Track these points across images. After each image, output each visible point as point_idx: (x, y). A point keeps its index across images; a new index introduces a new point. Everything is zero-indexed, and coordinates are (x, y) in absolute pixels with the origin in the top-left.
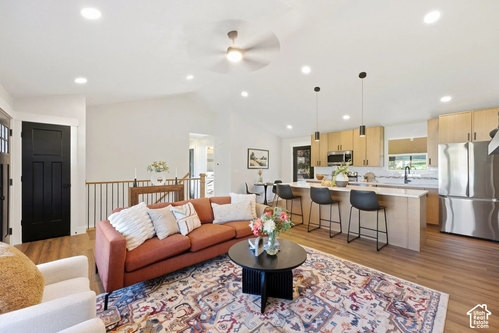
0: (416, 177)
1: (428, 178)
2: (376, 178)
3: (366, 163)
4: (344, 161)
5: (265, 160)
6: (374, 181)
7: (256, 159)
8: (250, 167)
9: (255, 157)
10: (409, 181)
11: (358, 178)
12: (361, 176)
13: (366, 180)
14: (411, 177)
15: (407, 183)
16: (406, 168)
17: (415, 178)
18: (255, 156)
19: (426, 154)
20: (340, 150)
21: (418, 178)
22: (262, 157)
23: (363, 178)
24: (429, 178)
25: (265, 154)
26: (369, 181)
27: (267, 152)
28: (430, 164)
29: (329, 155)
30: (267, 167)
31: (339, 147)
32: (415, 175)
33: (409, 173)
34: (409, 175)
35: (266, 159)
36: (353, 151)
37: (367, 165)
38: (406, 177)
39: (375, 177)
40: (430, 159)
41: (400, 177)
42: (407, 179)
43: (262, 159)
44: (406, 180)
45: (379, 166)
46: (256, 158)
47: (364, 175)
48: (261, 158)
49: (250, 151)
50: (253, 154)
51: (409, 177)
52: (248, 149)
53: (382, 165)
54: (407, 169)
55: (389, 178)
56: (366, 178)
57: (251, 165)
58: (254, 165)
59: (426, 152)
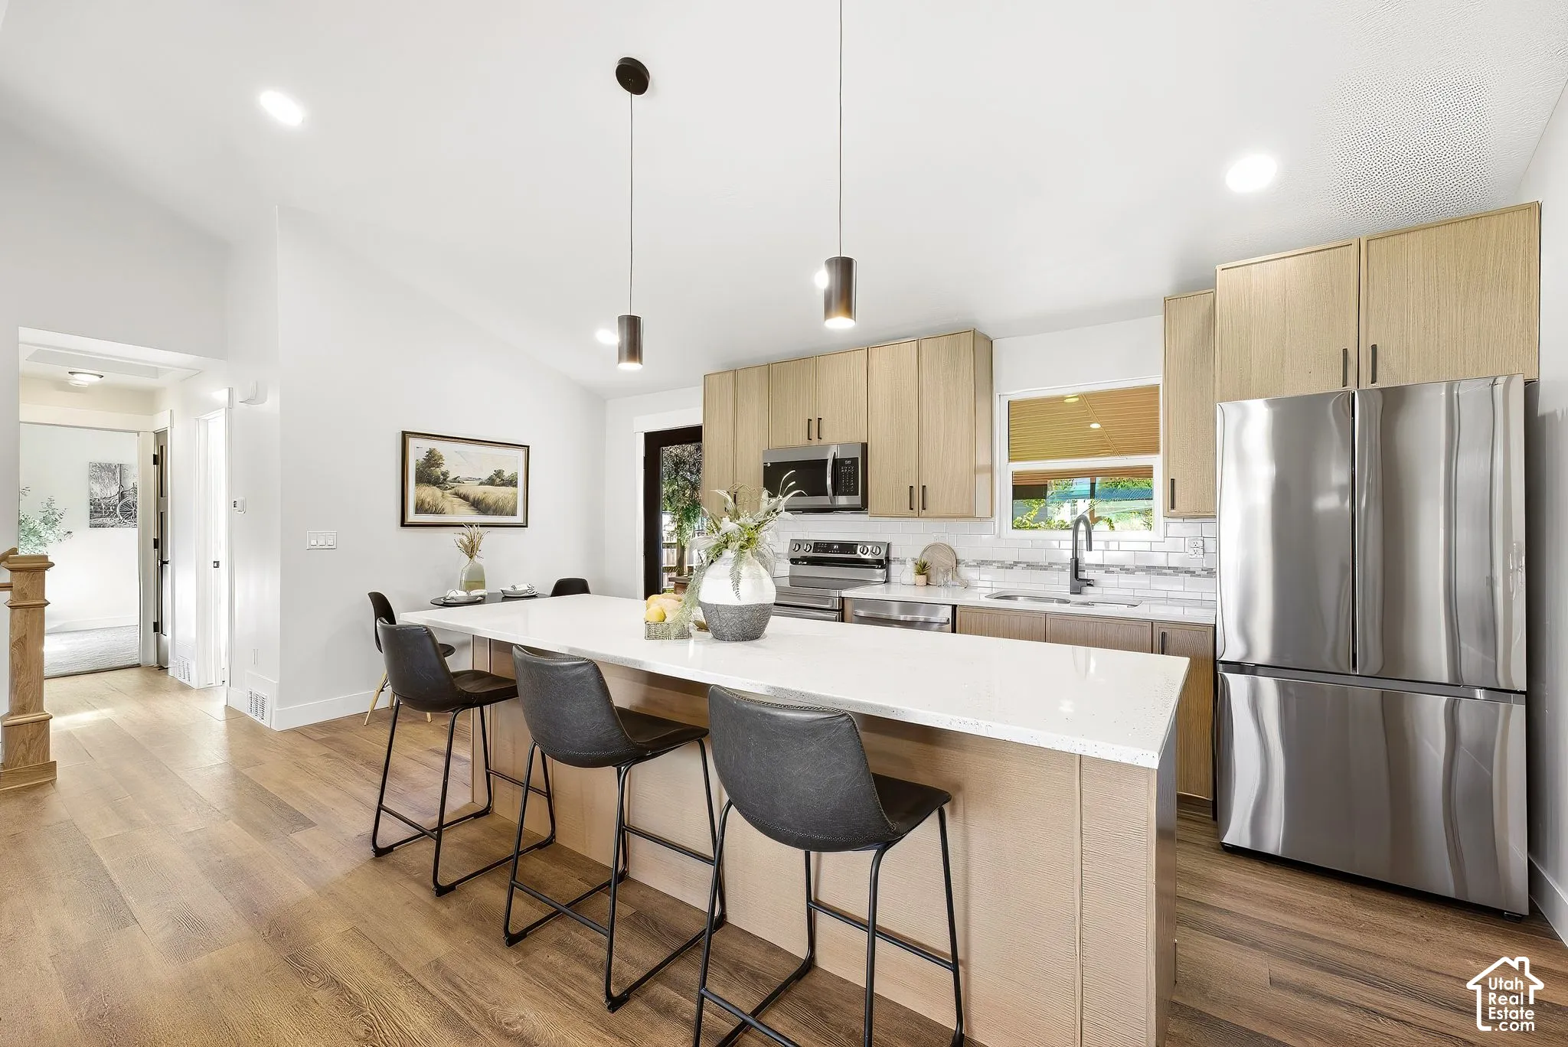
0: (1117, 566)
1: (1164, 571)
2: (962, 568)
3: (918, 501)
4: (830, 490)
5: (510, 489)
6: (953, 583)
7: (455, 480)
8: (412, 517)
9: (445, 474)
10: (1089, 583)
11: (893, 567)
12: (903, 562)
13: (923, 578)
14: (1096, 565)
15: (1079, 593)
16: (1077, 523)
17: (1111, 569)
18: (443, 469)
19: (1156, 461)
20: (815, 441)
21: (1124, 569)
22: (492, 473)
23: (910, 567)
24: (1164, 568)
25: (511, 463)
26: (933, 580)
27: (521, 453)
28: (1173, 507)
29: (769, 465)
30: (519, 519)
31: (814, 427)
32: (1112, 557)
33: (1090, 548)
34: (1087, 558)
35: (512, 482)
36: (865, 447)
37: (924, 509)
38: (1076, 567)
39: (957, 562)
40: (1173, 480)
41: (1056, 564)
42: (1083, 575)
43: (491, 482)
44: (1076, 576)
45: (970, 516)
46: (451, 477)
47: (917, 556)
48: (485, 477)
49: (412, 443)
50: (432, 459)
51: (1090, 566)
52: (404, 434)
53: (982, 510)
54: (1082, 527)
55: (1011, 567)
56: (922, 569)
57: (420, 509)
58: (441, 512)
59: (1156, 451)
